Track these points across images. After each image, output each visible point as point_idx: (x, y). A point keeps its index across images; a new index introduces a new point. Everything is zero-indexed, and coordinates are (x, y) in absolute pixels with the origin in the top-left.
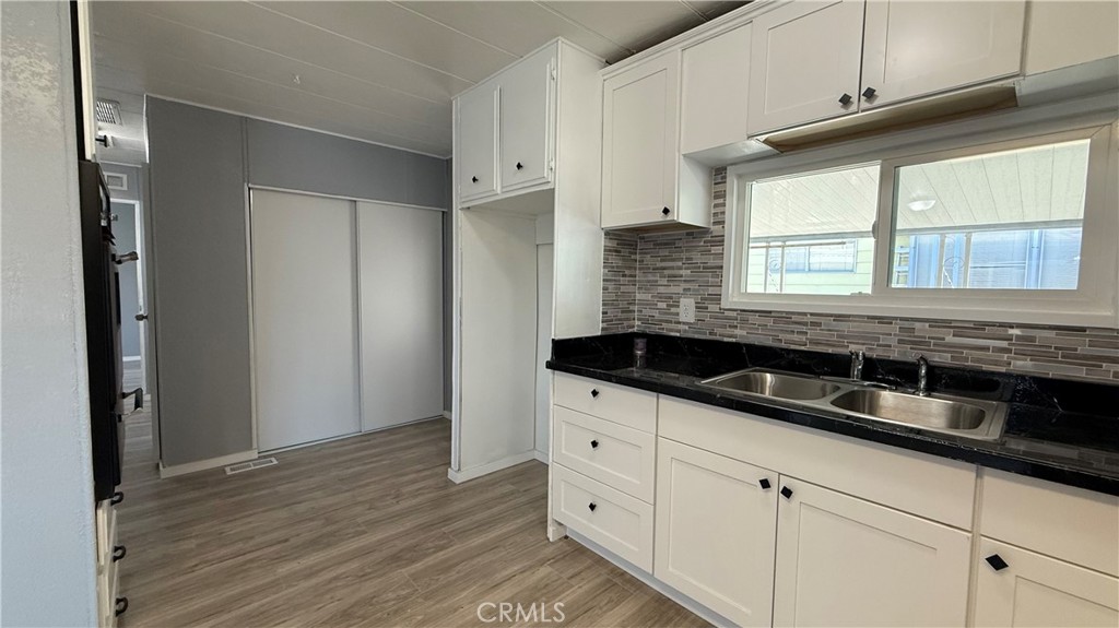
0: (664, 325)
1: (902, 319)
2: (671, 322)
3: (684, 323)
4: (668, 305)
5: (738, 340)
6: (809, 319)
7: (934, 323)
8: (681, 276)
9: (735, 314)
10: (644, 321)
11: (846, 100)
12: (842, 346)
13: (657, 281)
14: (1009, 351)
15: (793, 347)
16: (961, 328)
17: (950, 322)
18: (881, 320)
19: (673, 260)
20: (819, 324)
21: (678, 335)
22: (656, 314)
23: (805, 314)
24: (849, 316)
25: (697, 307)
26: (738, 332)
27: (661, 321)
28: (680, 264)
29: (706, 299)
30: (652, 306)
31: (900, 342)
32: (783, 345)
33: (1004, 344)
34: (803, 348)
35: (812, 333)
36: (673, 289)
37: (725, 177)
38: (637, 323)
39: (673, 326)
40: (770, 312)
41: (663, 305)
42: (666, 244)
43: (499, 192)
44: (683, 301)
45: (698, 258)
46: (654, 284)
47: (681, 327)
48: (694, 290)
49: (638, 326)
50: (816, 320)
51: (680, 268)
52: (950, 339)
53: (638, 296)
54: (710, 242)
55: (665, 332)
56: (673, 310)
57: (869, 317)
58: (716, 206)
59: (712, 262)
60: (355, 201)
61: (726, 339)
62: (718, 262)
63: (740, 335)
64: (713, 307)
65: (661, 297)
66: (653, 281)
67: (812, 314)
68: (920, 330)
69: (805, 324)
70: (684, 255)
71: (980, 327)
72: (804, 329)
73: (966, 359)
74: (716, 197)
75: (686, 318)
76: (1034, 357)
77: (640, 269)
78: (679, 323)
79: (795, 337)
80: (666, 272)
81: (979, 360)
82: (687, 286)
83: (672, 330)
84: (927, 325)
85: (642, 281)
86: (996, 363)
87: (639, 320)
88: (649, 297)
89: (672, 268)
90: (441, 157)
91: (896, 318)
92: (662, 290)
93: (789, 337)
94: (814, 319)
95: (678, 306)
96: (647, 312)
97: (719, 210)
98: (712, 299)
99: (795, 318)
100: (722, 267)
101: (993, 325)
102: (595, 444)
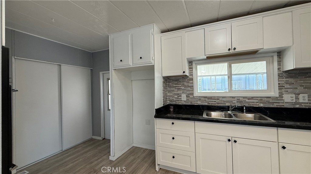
0: (177, 102)
1: (237, 97)
2: (179, 101)
3: (183, 101)
4: (178, 96)
5: (199, 104)
6: (216, 98)
7: (244, 97)
8: (181, 89)
9: (197, 98)
10: (171, 101)
11: (229, 49)
12: (225, 104)
13: (174, 90)
14: (258, 102)
15: (213, 105)
16: (250, 98)
17: (247, 97)
18: (233, 97)
19: (179, 84)
20: (219, 99)
21: (181, 104)
22: (174, 99)
23: (215, 97)
24: (225, 97)
25: (186, 97)
26: (198, 102)
27: (176, 101)
28: (181, 85)
29: (189, 94)
30: (173, 97)
31: (237, 102)
32: (210, 105)
33: (257, 101)
34: (215, 105)
35: (217, 101)
36: (179, 92)
37: (192, 64)
38: (168, 101)
39: (180, 102)
40: (207, 97)
41: (177, 96)
42: (176, 80)
43: (131, 65)
44: (182, 95)
45: (186, 84)
46: (173, 91)
47: (182, 102)
48: (185, 92)
49: (169, 102)
50: (218, 98)
51: (181, 86)
52: (247, 101)
53: (168, 94)
54: (189, 80)
55: (177, 104)
56: (179, 98)
57: (230, 97)
58: (190, 71)
59: (190, 85)
60: (60, 65)
61: (195, 104)
62: (192, 85)
63: (199, 103)
64: (191, 96)
65: (175, 94)
66: (173, 90)
67: (217, 97)
68: (241, 99)
69: (215, 99)
70: (182, 83)
71: (252, 98)
72: (215, 100)
73: (251, 105)
74: (190, 69)
75: (184, 99)
76: (263, 103)
77: (168, 87)
78: (182, 101)
79: (213, 103)
80: (177, 88)
81: (253, 105)
82: (183, 91)
83: (179, 103)
84: (242, 98)
85: (169, 90)
86: (256, 105)
87: (169, 101)
88: (172, 94)
89: (179, 86)
90: (90, 52)
91: (236, 97)
92: (176, 92)
93: (212, 102)
94: (217, 98)
95: (181, 96)
96: (171, 98)
97: (191, 72)
98: (191, 94)
99: (213, 98)
100: (193, 86)
101: (255, 97)
102: (173, 138)
